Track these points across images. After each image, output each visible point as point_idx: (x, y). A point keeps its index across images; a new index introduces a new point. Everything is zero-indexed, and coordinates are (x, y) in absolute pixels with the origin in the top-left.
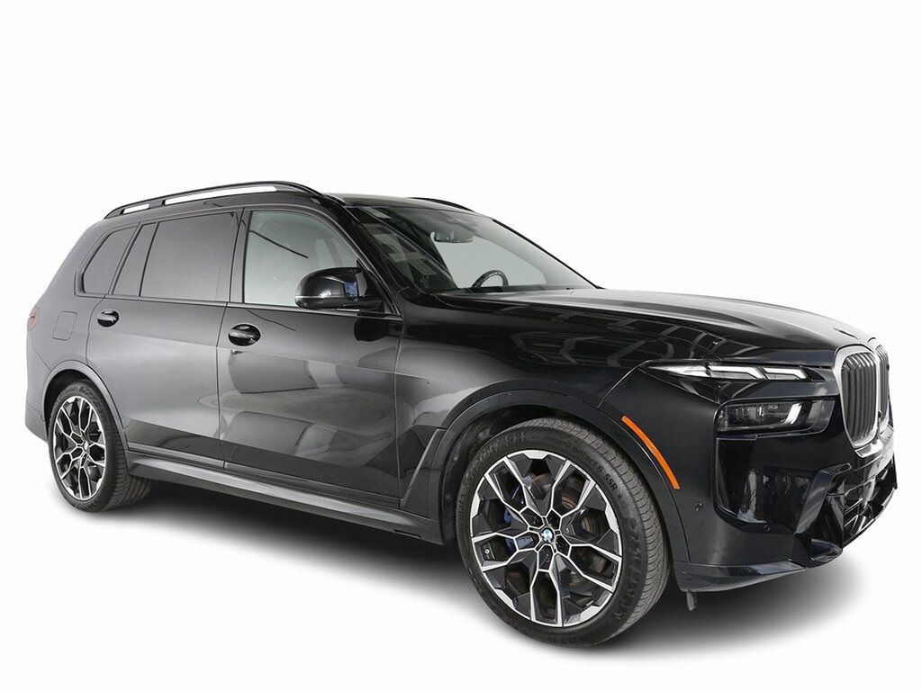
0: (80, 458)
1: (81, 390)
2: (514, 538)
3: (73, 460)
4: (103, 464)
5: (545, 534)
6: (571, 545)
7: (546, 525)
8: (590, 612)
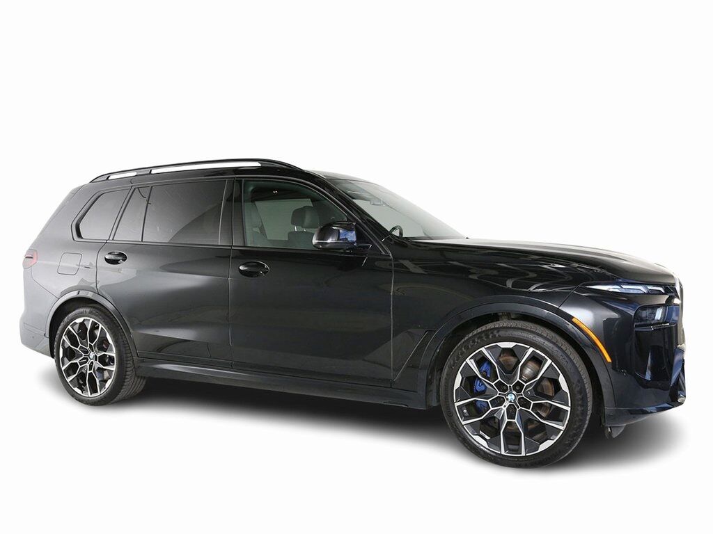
0: (87, 365)
1: (90, 313)
2: (488, 401)
3: (80, 367)
4: (113, 368)
5: (509, 397)
6: (532, 402)
7: (511, 390)
8: (547, 444)
